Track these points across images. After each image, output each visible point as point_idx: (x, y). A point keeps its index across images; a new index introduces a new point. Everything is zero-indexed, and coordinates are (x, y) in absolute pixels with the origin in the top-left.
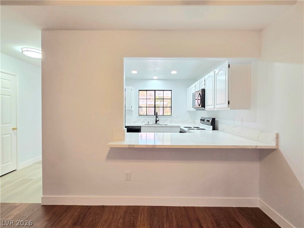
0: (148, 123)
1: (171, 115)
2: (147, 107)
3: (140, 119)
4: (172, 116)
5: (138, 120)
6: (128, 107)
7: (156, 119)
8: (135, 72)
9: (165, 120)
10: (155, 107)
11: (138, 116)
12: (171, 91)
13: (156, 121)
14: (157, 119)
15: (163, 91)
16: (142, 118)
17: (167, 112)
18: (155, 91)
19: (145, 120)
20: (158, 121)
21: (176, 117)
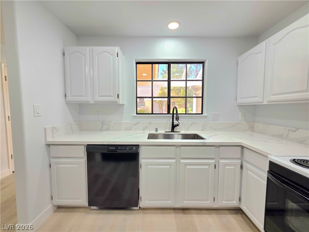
0: (157, 130)
1: (202, 113)
2: (152, 97)
3: (138, 123)
4: (206, 116)
5: (135, 124)
6: (111, 96)
7: (173, 123)
9: (192, 125)
10: (169, 97)
11: (134, 116)
12: (203, 63)
13: (174, 127)
14: (176, 122)
15: (186, 63)
16: (144, 121)
17: (195, 106)
18: (169, 63)
19: (150, 123)
20: (178, 125)
21: (213, 117)
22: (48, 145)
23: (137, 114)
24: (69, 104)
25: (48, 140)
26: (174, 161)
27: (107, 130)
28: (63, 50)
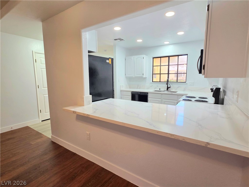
0: (160, 89)
2: (160, 74)
3: (152, 86)
4: (187, 83)
5: (151, 86)
6: (140, 74)
7: (168, 86)
8: (140, 41)
9: (178, 87)
10: (168, 74)
12: (187, 55)
13: (168, 88)
14: (169, 86)
15: (178, 56)
16: (155, 85)
18: (169, 57)
19: (157, 86)
20: (170, 87)
21: (191, 84)
22: (121, 91)
23: (152, 82)
24: (127, 78)
25: (121, 89)
26: (160, 100)
27: (139, 88)
28: (125, 58)
